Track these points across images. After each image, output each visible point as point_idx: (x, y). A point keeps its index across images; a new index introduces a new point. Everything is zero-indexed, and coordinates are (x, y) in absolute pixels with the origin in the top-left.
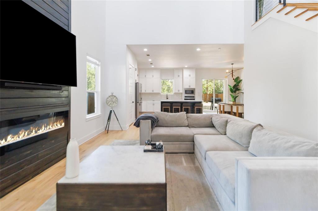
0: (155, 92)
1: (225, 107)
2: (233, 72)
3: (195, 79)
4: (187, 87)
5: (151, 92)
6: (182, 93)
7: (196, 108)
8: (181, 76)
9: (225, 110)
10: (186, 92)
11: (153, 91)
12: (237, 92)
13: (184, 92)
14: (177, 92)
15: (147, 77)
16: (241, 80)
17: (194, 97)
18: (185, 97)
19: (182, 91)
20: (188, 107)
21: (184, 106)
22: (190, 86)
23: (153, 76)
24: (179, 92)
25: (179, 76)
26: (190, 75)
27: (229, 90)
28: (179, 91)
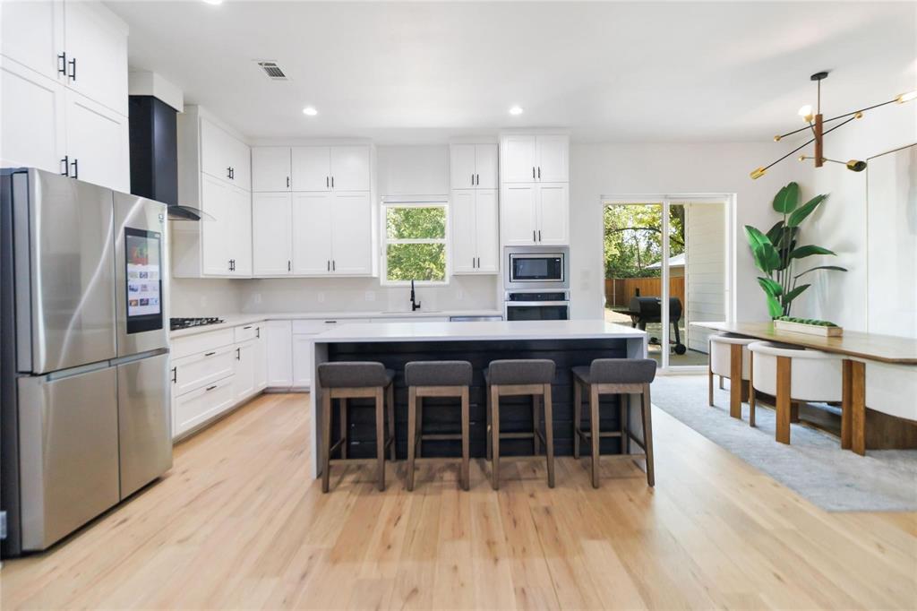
0: (342, 270)
1: (795, 365)
2: (826, 127)
3: (564, 193)
4: (520, 238)
5: (321, 270)
6: (493, 278)
7: (601, 397)
8: (488, 181)
9: (798, 393)
10: (520, 266)
11: (331, 265)
12: (797, 265)
13: (505, 271)
14: (467, 268)
15: (295, 184)
16: (821, 199)
17: (561, 296)
18: (513, 297)
19: (494, 264)
20: (536, 389)
21: (499, 384)
22: (537, 236)
23: (330, 182)
24: (476, 271)
25: (475, 180)
26: (537, 173)
27: (746, 255)
28: (476, 263)
